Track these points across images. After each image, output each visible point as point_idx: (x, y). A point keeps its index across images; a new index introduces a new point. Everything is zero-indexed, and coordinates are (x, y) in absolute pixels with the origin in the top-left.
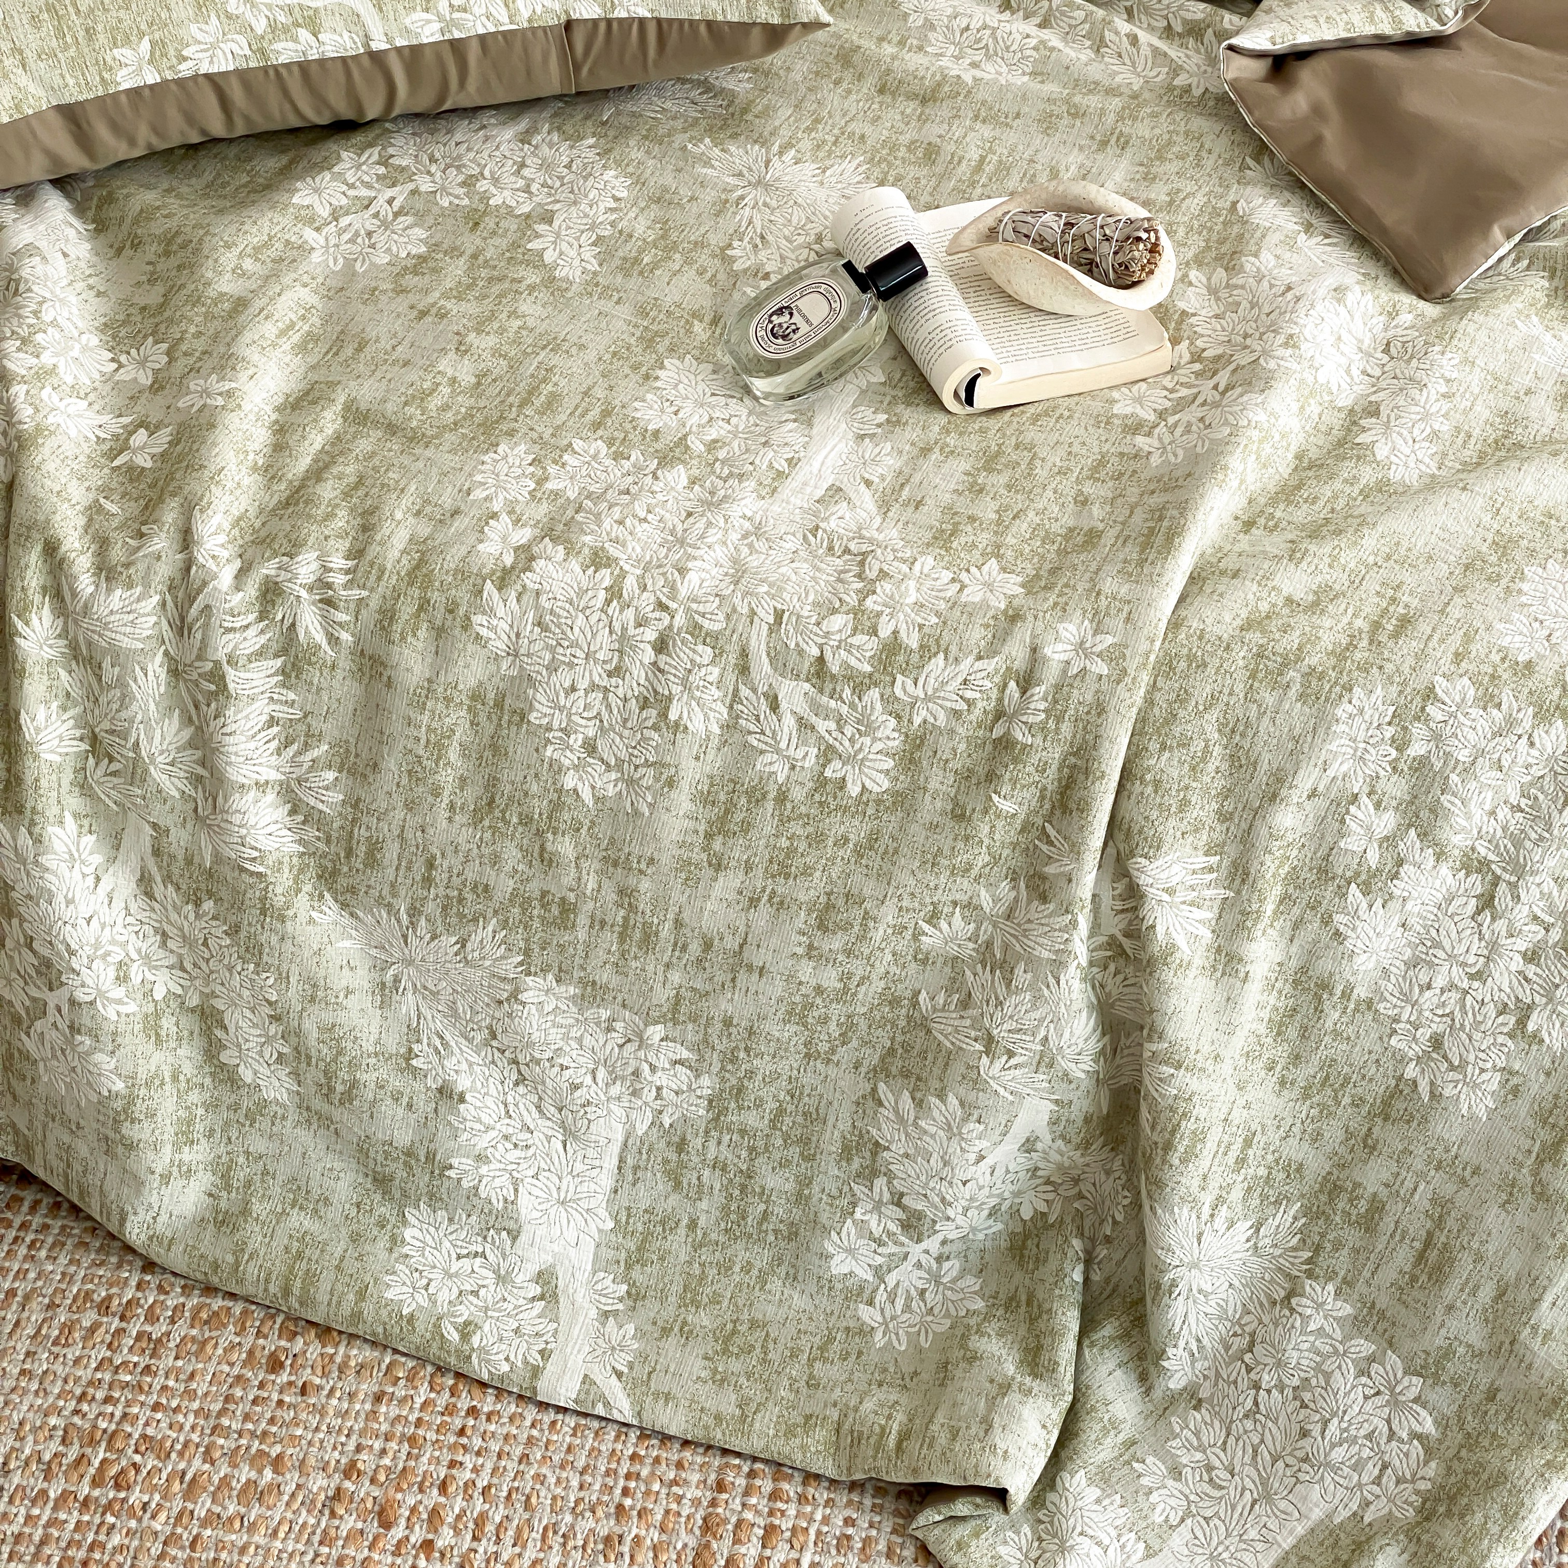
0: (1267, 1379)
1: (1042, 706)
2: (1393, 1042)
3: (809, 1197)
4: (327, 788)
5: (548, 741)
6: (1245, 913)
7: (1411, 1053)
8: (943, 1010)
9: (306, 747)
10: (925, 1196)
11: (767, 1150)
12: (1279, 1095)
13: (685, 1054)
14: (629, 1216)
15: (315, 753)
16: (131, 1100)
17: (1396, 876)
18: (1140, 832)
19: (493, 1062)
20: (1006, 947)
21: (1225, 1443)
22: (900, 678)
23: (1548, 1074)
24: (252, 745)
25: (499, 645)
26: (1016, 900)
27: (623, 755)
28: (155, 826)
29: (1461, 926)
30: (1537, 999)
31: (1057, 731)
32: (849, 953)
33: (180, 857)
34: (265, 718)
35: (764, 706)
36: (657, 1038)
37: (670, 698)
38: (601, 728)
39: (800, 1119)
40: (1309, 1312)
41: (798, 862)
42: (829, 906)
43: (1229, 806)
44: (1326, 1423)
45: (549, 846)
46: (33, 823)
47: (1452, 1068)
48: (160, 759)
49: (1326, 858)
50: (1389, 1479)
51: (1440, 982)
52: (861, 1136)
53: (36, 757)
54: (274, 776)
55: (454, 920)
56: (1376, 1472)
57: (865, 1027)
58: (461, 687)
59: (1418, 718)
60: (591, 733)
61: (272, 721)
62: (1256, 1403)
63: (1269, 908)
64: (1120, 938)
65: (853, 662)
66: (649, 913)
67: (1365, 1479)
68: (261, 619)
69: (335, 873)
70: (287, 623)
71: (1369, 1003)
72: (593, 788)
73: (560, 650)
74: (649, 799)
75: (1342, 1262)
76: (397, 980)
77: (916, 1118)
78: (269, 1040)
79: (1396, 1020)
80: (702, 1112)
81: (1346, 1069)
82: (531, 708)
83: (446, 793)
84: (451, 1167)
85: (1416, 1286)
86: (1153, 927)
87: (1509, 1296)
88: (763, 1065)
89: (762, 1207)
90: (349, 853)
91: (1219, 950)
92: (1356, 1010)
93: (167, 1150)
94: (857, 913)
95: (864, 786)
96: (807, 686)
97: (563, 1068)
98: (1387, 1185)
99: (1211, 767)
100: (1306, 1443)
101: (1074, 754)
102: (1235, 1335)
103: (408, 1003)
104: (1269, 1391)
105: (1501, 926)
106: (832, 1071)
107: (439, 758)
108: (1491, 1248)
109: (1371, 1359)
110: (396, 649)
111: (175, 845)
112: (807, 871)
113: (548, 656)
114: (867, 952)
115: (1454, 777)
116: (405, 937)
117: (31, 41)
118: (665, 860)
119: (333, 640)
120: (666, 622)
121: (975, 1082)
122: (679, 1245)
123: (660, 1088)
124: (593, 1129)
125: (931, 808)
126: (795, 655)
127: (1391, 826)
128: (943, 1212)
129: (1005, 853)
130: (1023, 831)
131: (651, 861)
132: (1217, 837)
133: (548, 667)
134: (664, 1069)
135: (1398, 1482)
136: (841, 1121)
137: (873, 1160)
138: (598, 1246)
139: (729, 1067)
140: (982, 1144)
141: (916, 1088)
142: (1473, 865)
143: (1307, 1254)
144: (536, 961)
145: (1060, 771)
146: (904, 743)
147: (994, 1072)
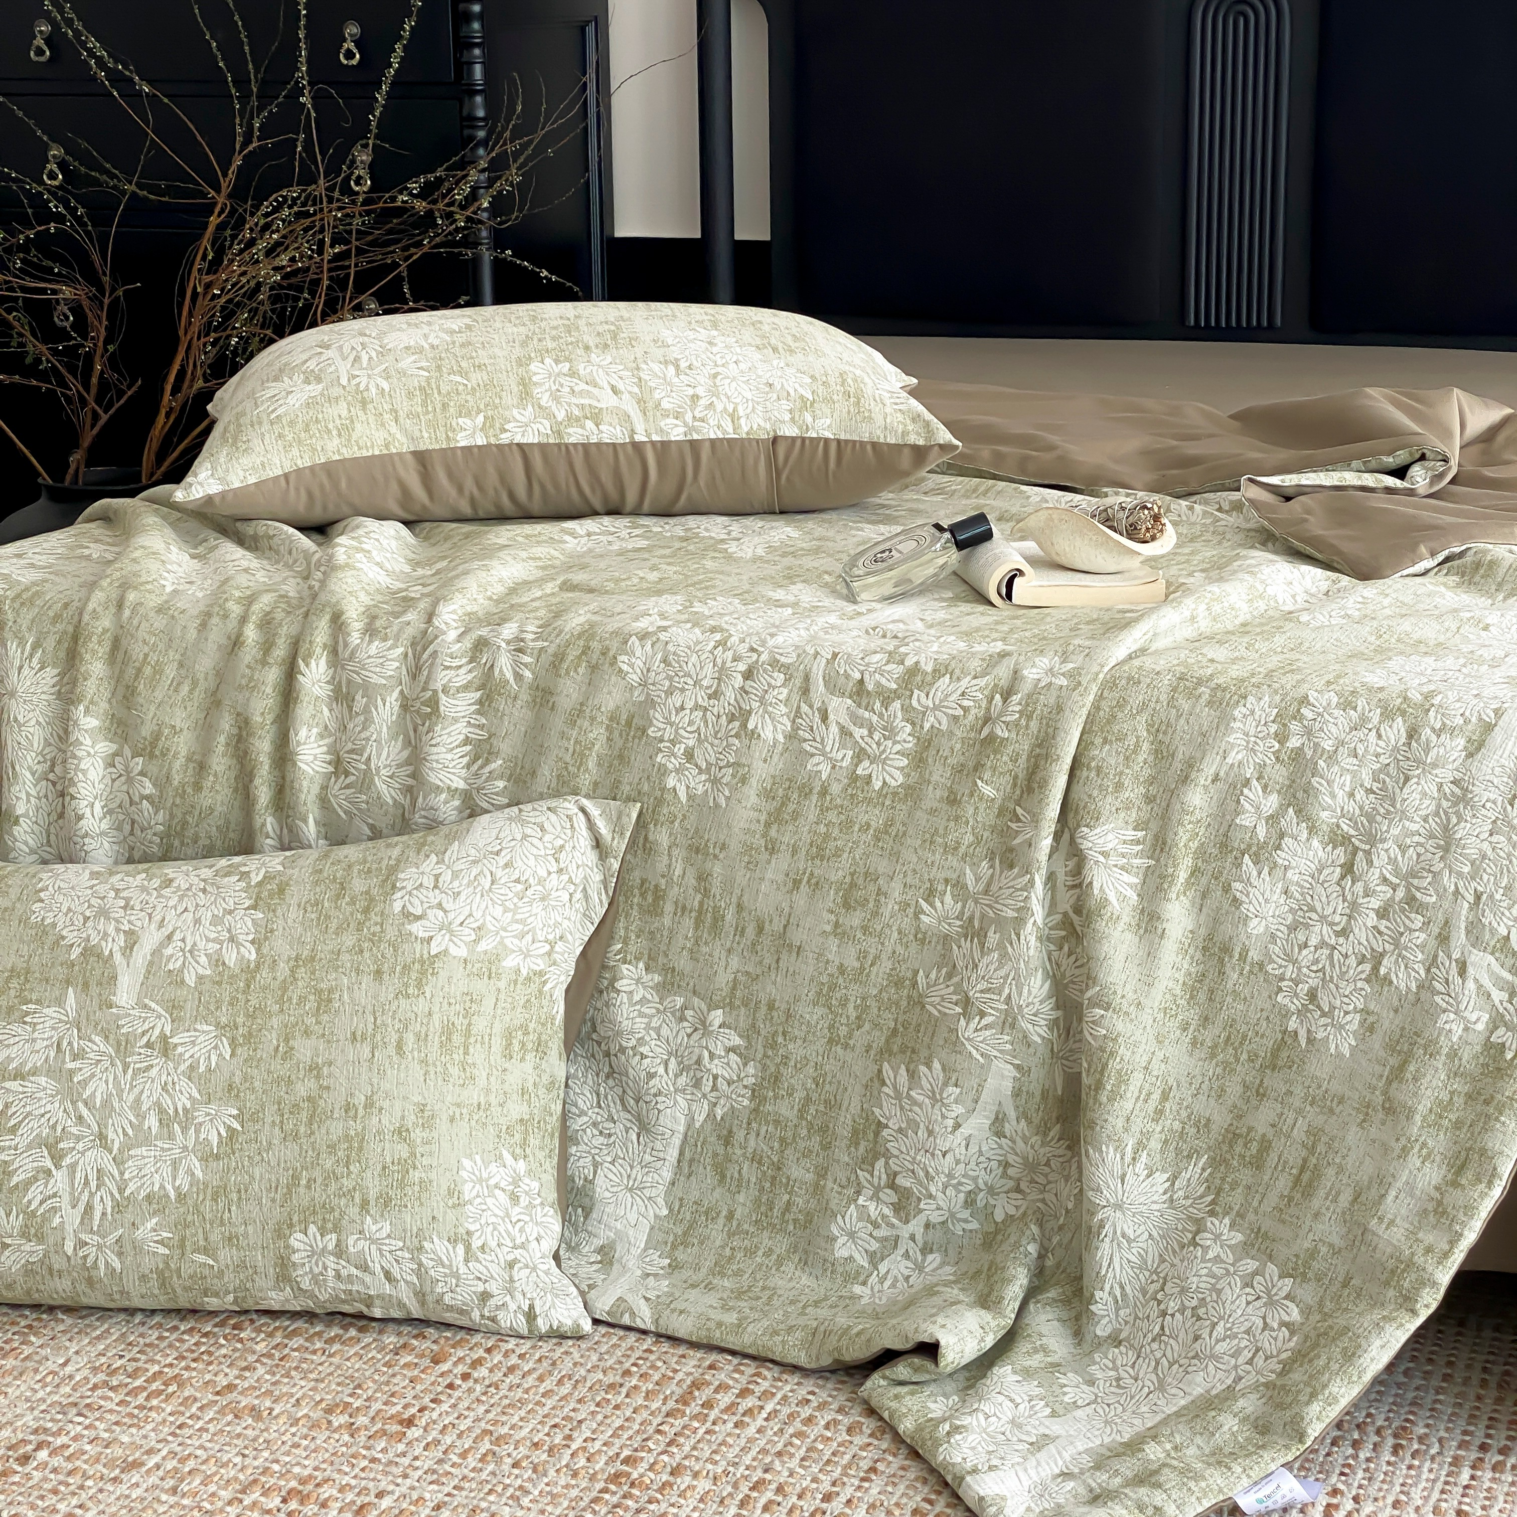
0: (1173, 1306)
1: (1018, 708)
2: (1279, 999)
3: (824, 1187)
4: (497, 794)
5: (660, 750)
6: (1163, 877)
7: (1293, 1008)
8: (934, 985)
9: (487, 762)
10: (913, 1172)
11: (794, 1141)
12: (1189, 1055)
13: (737, 1041)
14: (681, 1206)
15: (493, 766)
17: (1278, 847)
18: (1085, 807)
19: (593, 1056)
20: (983, 916)
21: (1135, 1362)
22: (916, 692)
23: (1396, 1011)
24: (451, 757)
25: (634, 678)
26: (992, 876)
27: (713, 760)
29: (1329, 890)
30: (1387, 946)
31: (1027, 727)
32: (865, 929)
34: (462, 737)
35: (817, 719)
36: (717, 1023)
37: (750, 712)
38: (699, 739)
39: (821, 1108)
40: (1208, 1243)
41: (832, 845)
42: (853, 885)
43: (1153, 790)
44: (1214, 1325)
45: (651, 837)
47: (1324, 1014)
48: (383, 772)
49: (1226, 835)
50: (1259, 1361)
51: (1313, 941)
52: (867, 1120)
54: (461, 785)
56: (1250, 1355)
57: (876, 1011)
58: (603, 709)
59: (1295, 718)
60: (691, 743)
61: (467, 741)
62: (1162, 1328)
63: (1182, 875)
65: (884, 681)
66: (718, 897)
67: (1241, 1360)
68: (470, 662)
70: (488, 666)
71: (1261, 966)
72: (688, 787)
73: (678, 679)
74: (727, 793)
75: (1236, 1198)
77: (910, 1089)
79: (1282, 978)
80: (746, 1102)
81: (1244, 1028)
82: (651, 724)
85: (1292, 1204)
86: (1091, 883)
87: (1363, 1198)
89: (786, 1197)
91: (1143, 911)
92: (1251, 972)
94: (872, 888)
95: (884, 782)
96: (849, 701)
97: (643, 1057)
98: (1273, 1126)
99: (1141, 759)
100: (1197, 1345)
101: (1039, 746)
104: (1173, 1315)
105: (1359, 887)
106: (849, 1056)
107: (581, 765)
108: (1350, 1160)
109: (1255, 1273)
110: (562, 681)
112: (837, 854)
113: (667, 683)
114: (879, 928)
115: (1321, 762)
117: (404, 406)
118: (734, 846)
119: (518, 677)
120: (755, 659)
121: (955, 1044)
122: (716, 1232)
123: (715, 1077)
124: (661, 1121)
125: (932, 796)
126: (842, 679)
127: (1275, 805)
128: (927, 1189)
129: (986, 834)
130: (1001, 813)
131: (723, 847)
132: (1145, 816)
133: (666, 692)
134: (720, 1057)
135: (1266, 1359)
136: (853, 1105)
137: (876, 1142)
138: (652, 1228)
139: (770, 1053)
140: (959, 1110)
141: (911, 1061)
142: (1337, 839)
143: (1210, 1198)
144: (632, 948)
145: (1028, 760)
146: (916, 745)
147: (969, 1033)
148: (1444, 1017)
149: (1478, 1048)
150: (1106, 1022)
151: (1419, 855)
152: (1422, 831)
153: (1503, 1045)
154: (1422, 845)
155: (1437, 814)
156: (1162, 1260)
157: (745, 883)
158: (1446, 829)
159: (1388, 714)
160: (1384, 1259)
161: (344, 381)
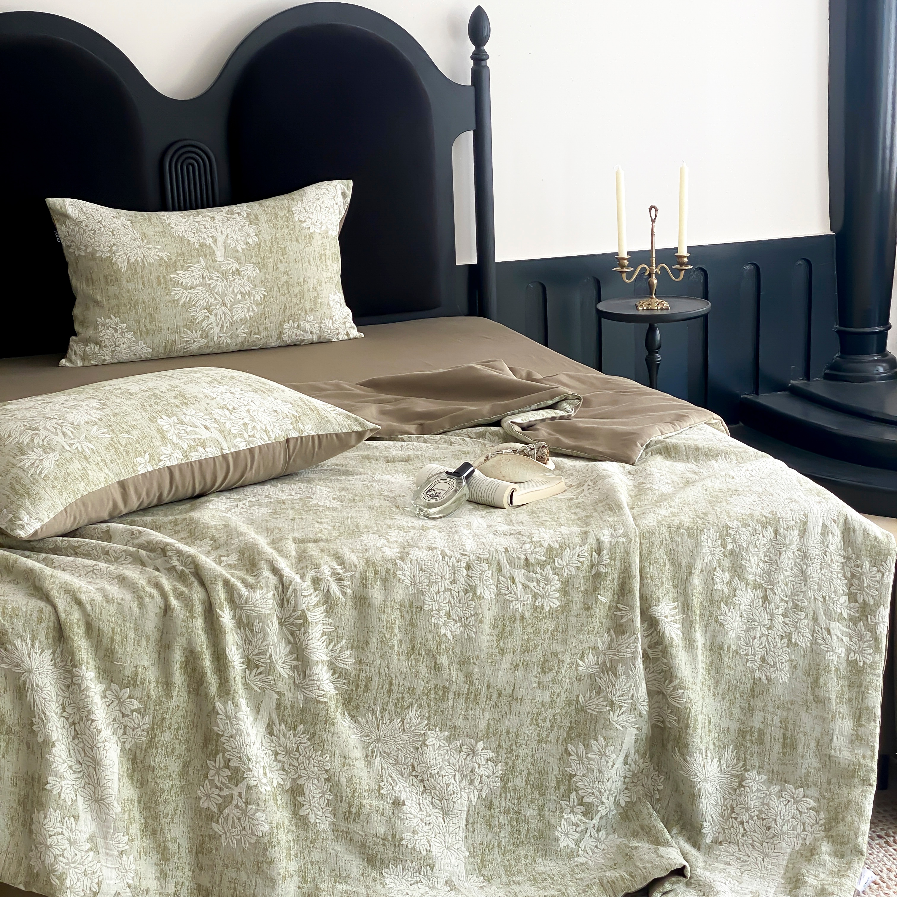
0: (745, 818)
1: (608, 557)
2: (748, 665)
3: (544, 815)
4: (348, 658)
5: (432, 616)
6: (691, 622)
7: (755, 667)
8: (590, 699)
9: (337, 642)
10: (593, 793)
11: (525, 797)
12: (714, 701)
13: (492, 754)
14: (474, 848)
15: (342, 644)
16: (271, 835)
17: (735, 596)
18: (651, 597)
19: (413, 785)
20: (611, 660)
21: (739, 849)
22: (556, 559)
23: (804, 657)
24: (319, 644)
25: (408, 582)
26: (611, 640)
27: (461, 615)
28: (279, 693)
29: (759, 610)
30: (792, 629)
31: (615, 565)
32: (553, 682)
33: (289, 706)
34: (321, 632)
35: (510, 583)
36: (481, 749)
37: (476, 587)
38: (451, 606)
39: (537, 776)
40: (751, 784)
41: (532, 644)
42: (546, 661)
43: (676, 582)
44: (775, 820)
45: (438, 662)
46: (234, 698)
47: (771, 666)
48: (279, 661)
49: (711, 595)
50: (808, 827)
51: (758, 634)
53: (234, 667)
54: (325, 658)
55: (399, 710)
56: (802, 827)
57: (559, 720)
58: (396, 601)
59: (727, 536)
60: (447, 609)
61: (324, 634)
62: (744, 829)
63: (698, 618)
64: (647, 649)
65: (538, 557)
66: (477, 683)
67: (799, 831)
68: (315, 590)
69: (349, 701)
70: (326, 590)
71: (737, 651)
72: (451, 632)
73: (432, 577)
75: (755, 760)
76: (373, 751)
77: (586, 754)
78: (323, 793)
79: (747, 655)
80: (498, 784)
81: (735, 682)
82: (424, 604)
83: (396, 648)
84: (403, 839)
85: (787, 755)
86: (664, 632)
87: (821, 743)
88: (522, 751)
89: (526, 826)
90: (358, 686)
91: (686, 639)
92: (733, 655)
93: (284, 861)
94: (556, 660)
95: (550, 607)
96: (523, 570)
97: (443, 776)
98: (762, 723)
99: (667, 569)
100: (772, 830)
101: (622, 573)
102: (724, 810)
103: (377, 762)
104: (747, 822)
105: (772, 605)
106: (548, 746)
107: (392, 633)
108: (808, 728)
109: (781, 791)
110: (370, 590)
111: (287, 701)
112: (536, 647)
113: (427, 581)
114: (560, 679)
115: (744, 553)
116: (378, 726)
117: (107, 457)
118: (484, 656)
119: (344, 594)
120: (468, 558)
121: (609, 725)
122: (496, 855)
123: (481, 777)
124: (455, 808)
125: (576, 607)
126: (517, 560)
127: (729, 577)
128: (601, 800)
129: (605, 620)
130: (609, 609)
131: (478, 657)
132: (675, 594)
133: (428, 586)
134: (484, 765)
135: (812, 827)
136: (554, 769)
137: (569, 784)
138: (465, 864)
139: (509, 756)
140: (614, 756)
141: (585, 740)
142: (757, 586)
143: (741, 764)
144: (432, 722)
145: (618, 581)
146: (562, 585)
147: (616, 718)
148: (828, 655)
149: (845, 664)
150: (685, 696)
151: (793, 586)
152: (792, 575)
153: (856, 660)
154: (793, 581)
155: (796, 566)
156: (725, 799)
157: (490, 673)
158: (802, 571)
159: (764, 526)
160: (847, 767)
161: (69, 449)
